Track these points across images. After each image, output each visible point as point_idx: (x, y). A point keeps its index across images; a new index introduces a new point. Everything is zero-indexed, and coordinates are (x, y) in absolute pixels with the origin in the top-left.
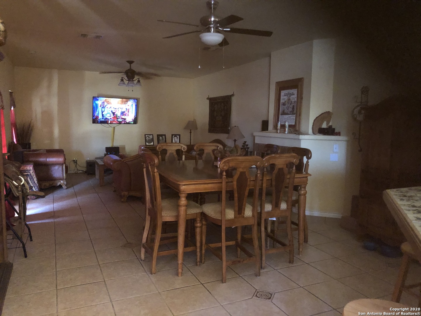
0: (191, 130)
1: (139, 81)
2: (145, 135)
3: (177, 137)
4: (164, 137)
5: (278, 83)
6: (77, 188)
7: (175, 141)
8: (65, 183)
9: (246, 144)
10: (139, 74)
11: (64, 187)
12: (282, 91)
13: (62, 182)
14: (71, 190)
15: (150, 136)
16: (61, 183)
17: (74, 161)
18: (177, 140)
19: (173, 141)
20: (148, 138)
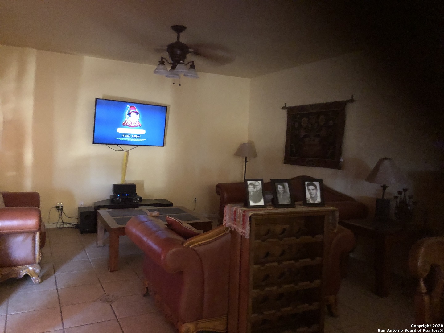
0: (246, 158)
1: (193, 67)
3: (315, 186)
4: (287, 184)
7: (310, 193)
8: (38, 270)
11: (35, 280)
13: (31, 268)
15: (257, 183)
16: (29, 271)
17: (58, 207)
18: (316, 194)
19: (307, 198)
20: (253, 189)
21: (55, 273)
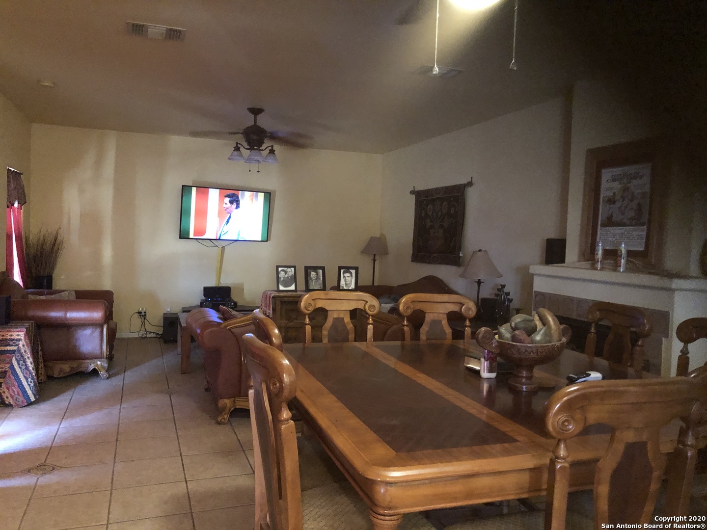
0: (375, 255)
1: (272, 152)
2: (278, 267)
3: (351, 273)
4: (321, 271)
5: (592, 154)
6: (131, 376)
7: (345, 281)
8: (106, 365)
9: (506, 290)
10: (273, 137)
11: (103, 374)
12: (603, 171)
13: (99, 363)
14: (117, 381)
15: (289, 270)
16: (97, 366)
17: (141, 313)
18: (351, 281)
19: (341, 284)
20: (284, 275)
21: (125, 372)
